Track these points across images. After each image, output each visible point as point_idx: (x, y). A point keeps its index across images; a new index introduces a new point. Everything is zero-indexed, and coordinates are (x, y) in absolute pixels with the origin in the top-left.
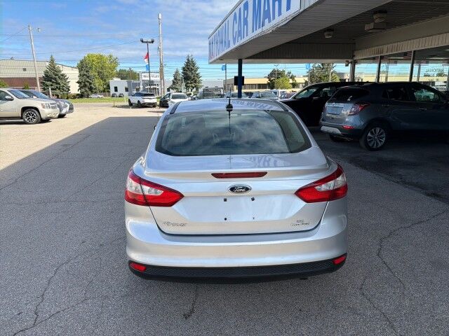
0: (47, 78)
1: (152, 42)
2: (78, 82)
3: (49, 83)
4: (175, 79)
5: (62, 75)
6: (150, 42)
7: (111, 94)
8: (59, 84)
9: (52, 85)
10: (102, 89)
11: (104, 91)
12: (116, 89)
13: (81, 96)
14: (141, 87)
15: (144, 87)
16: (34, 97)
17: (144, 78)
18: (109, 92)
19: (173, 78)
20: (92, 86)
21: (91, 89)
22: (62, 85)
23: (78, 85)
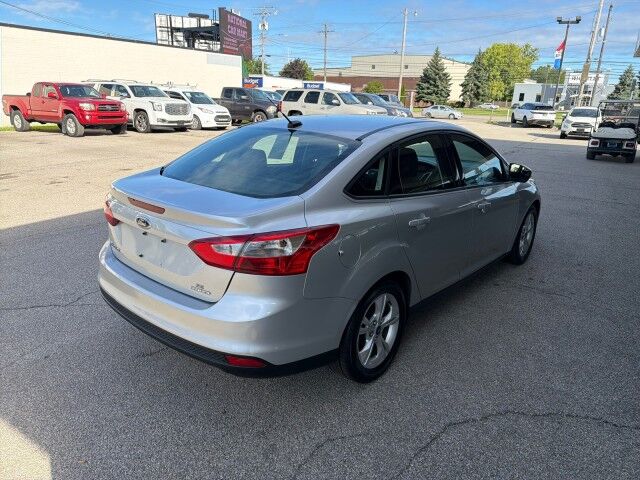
0: (426, 78)
1: (578, 21)
2: (462, 85)
3: (425, 85)
4: (622, 83)
5: (445, 75)
6: (573, 22)
7: (513, 103)
8: (437, 87)
9: (428, 88)
10: (501, 96)
11: (504, 99)
12: (522, 97)
13: (461, 105)
14: (564, 94)
15: (568, 95)
16: (370, 103)
17: (571, 81)
18: (510, 101)
19: (617, 82)
20: (480, 91)
21: (477, 95)
22: (441, 88)
23: (461, 88)
